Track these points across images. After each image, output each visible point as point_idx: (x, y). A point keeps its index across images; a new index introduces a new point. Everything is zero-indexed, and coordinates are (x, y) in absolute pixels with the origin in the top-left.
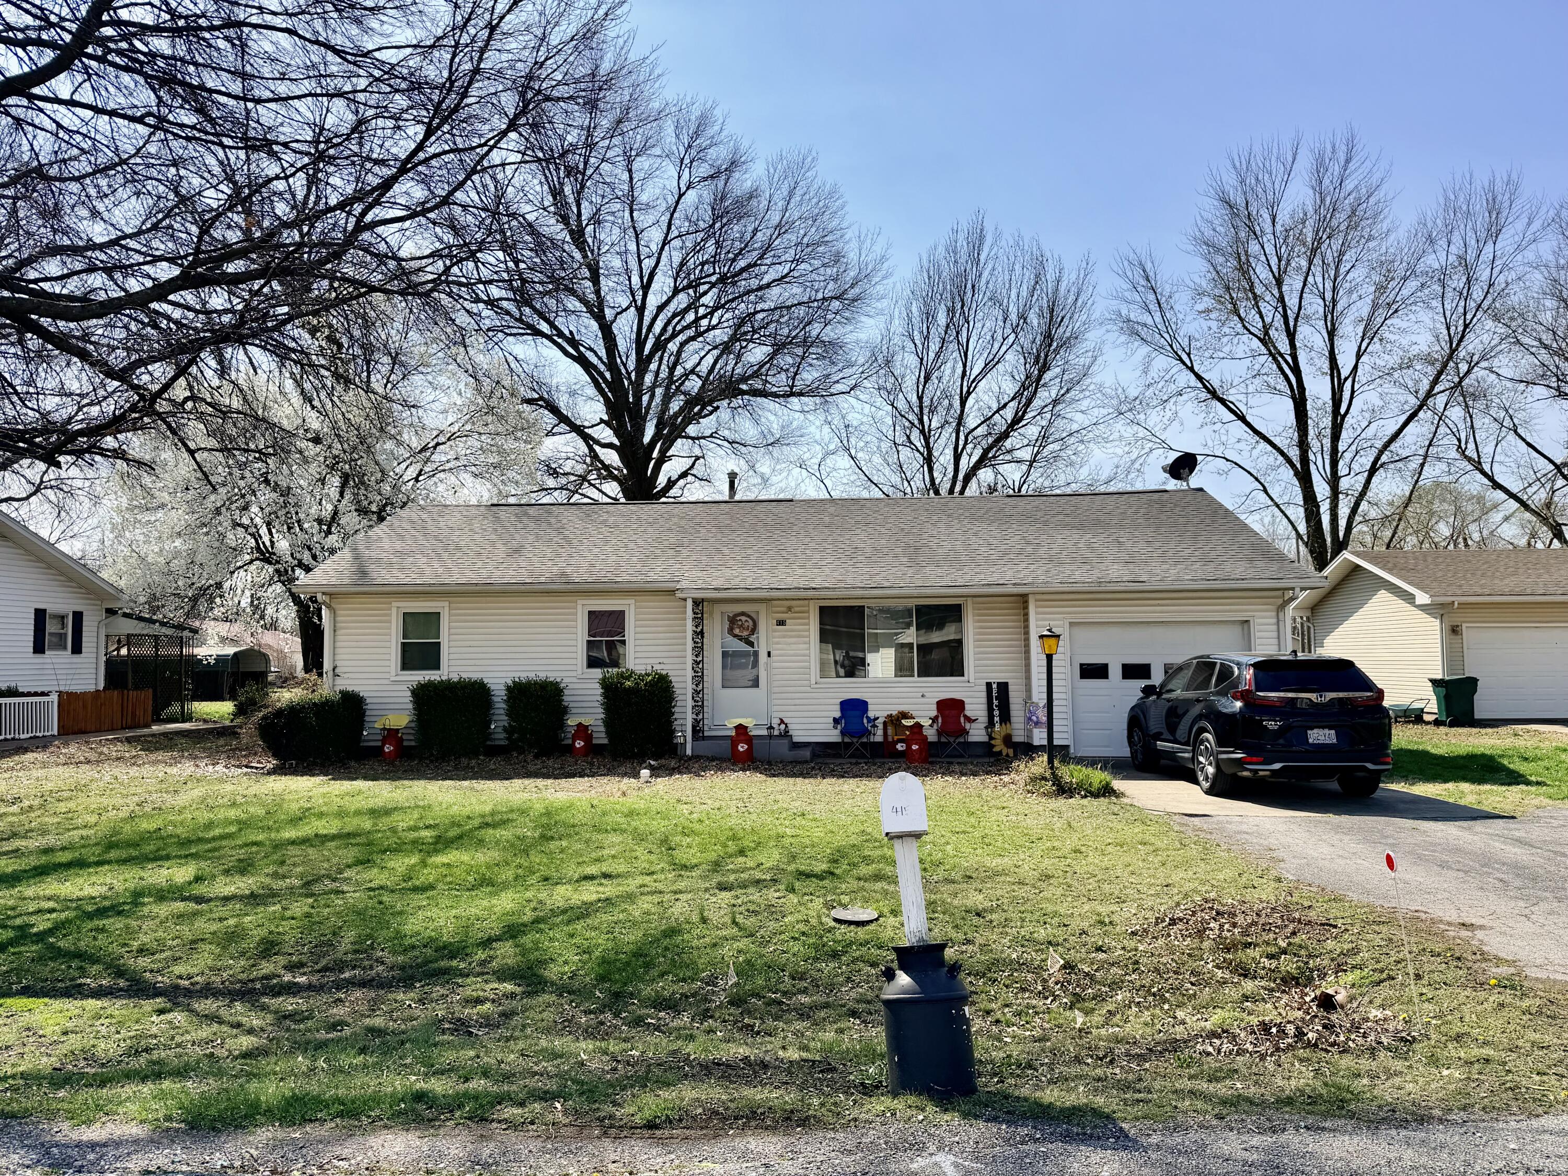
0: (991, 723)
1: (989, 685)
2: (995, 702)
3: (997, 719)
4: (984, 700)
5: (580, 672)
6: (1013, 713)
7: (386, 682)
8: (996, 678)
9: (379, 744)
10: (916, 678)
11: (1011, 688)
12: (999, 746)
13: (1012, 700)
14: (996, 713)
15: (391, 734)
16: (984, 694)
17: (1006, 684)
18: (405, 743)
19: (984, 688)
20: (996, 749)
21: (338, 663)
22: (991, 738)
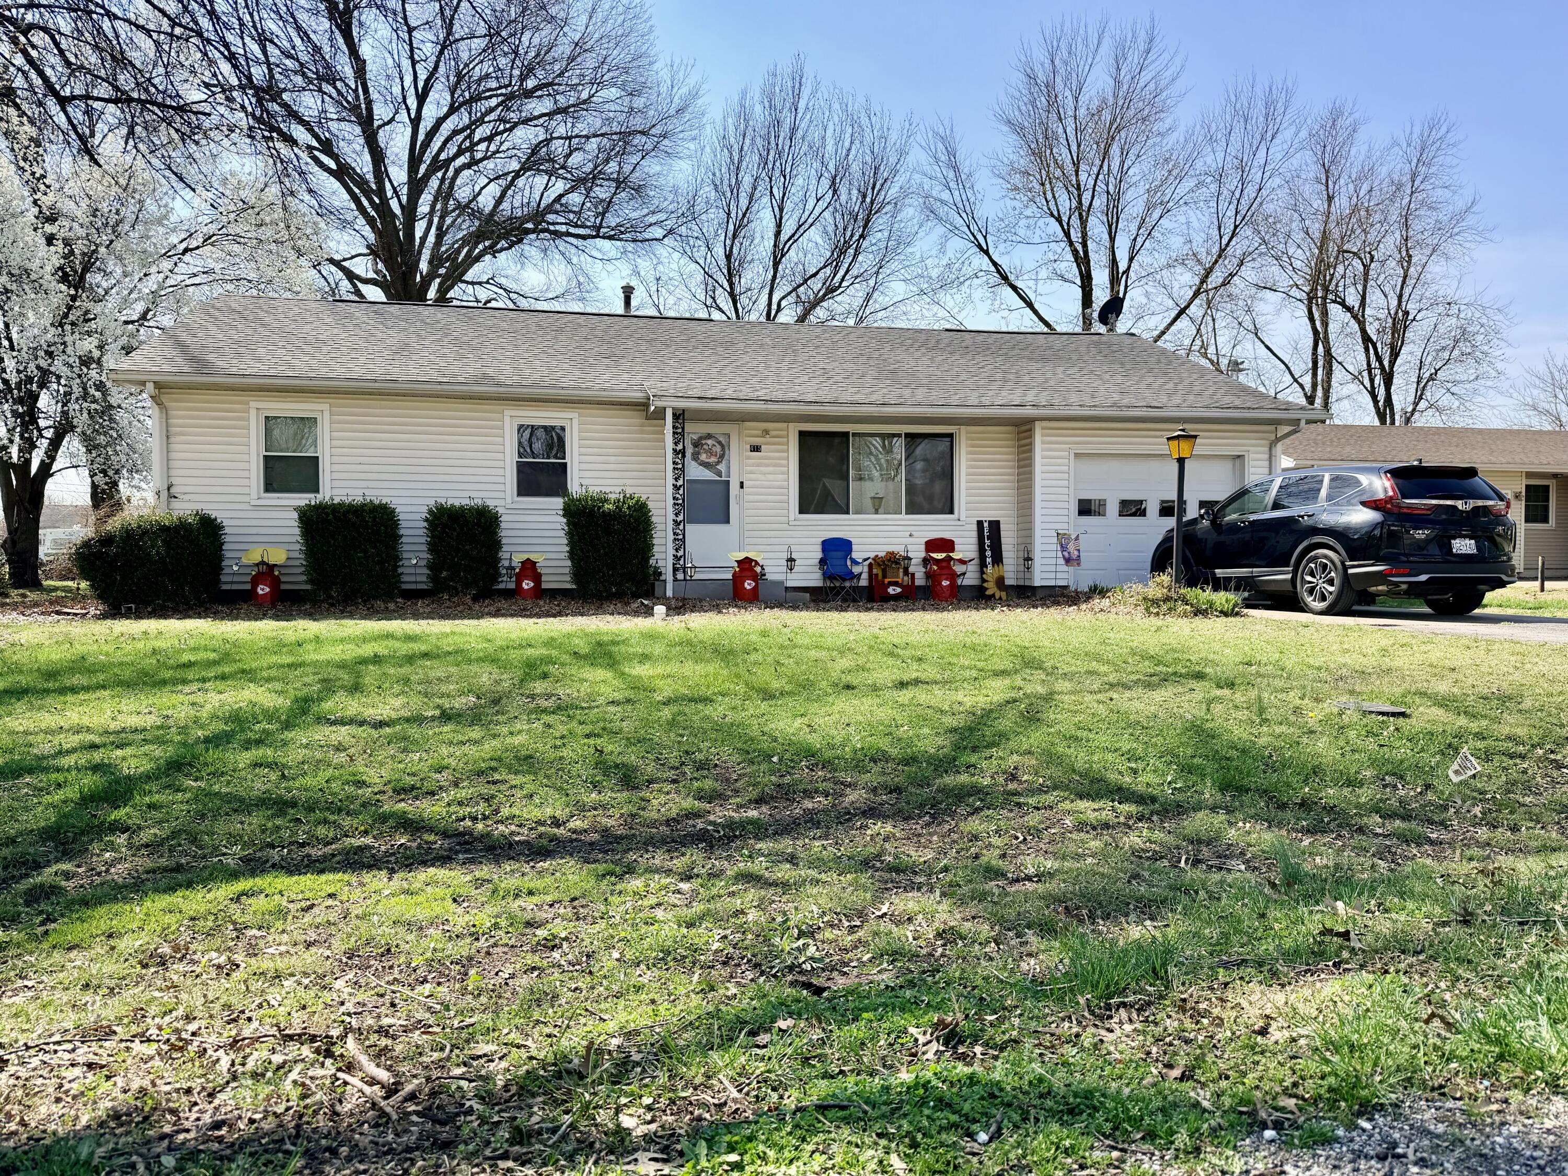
0: (983, 565)
1: (980, 524)
2: (987, 542)
3: (989, 560)
4: (974, 540)
5: (509, 500)
6: (1004, 554)
7: (246, 507)
8: (988, 516)
9: (248, 587)
10: (903, 516)
11: (1002, 527)
12: (991, 588)
13: (1004, 540)
14: (988, 553)
15: (266, 572)
16: (974, 534)
17: (998, 522)
18: (283, 587)
19: (975, 527)
20: (988, 593)
21: (175, 481)
22: (984, 581)
